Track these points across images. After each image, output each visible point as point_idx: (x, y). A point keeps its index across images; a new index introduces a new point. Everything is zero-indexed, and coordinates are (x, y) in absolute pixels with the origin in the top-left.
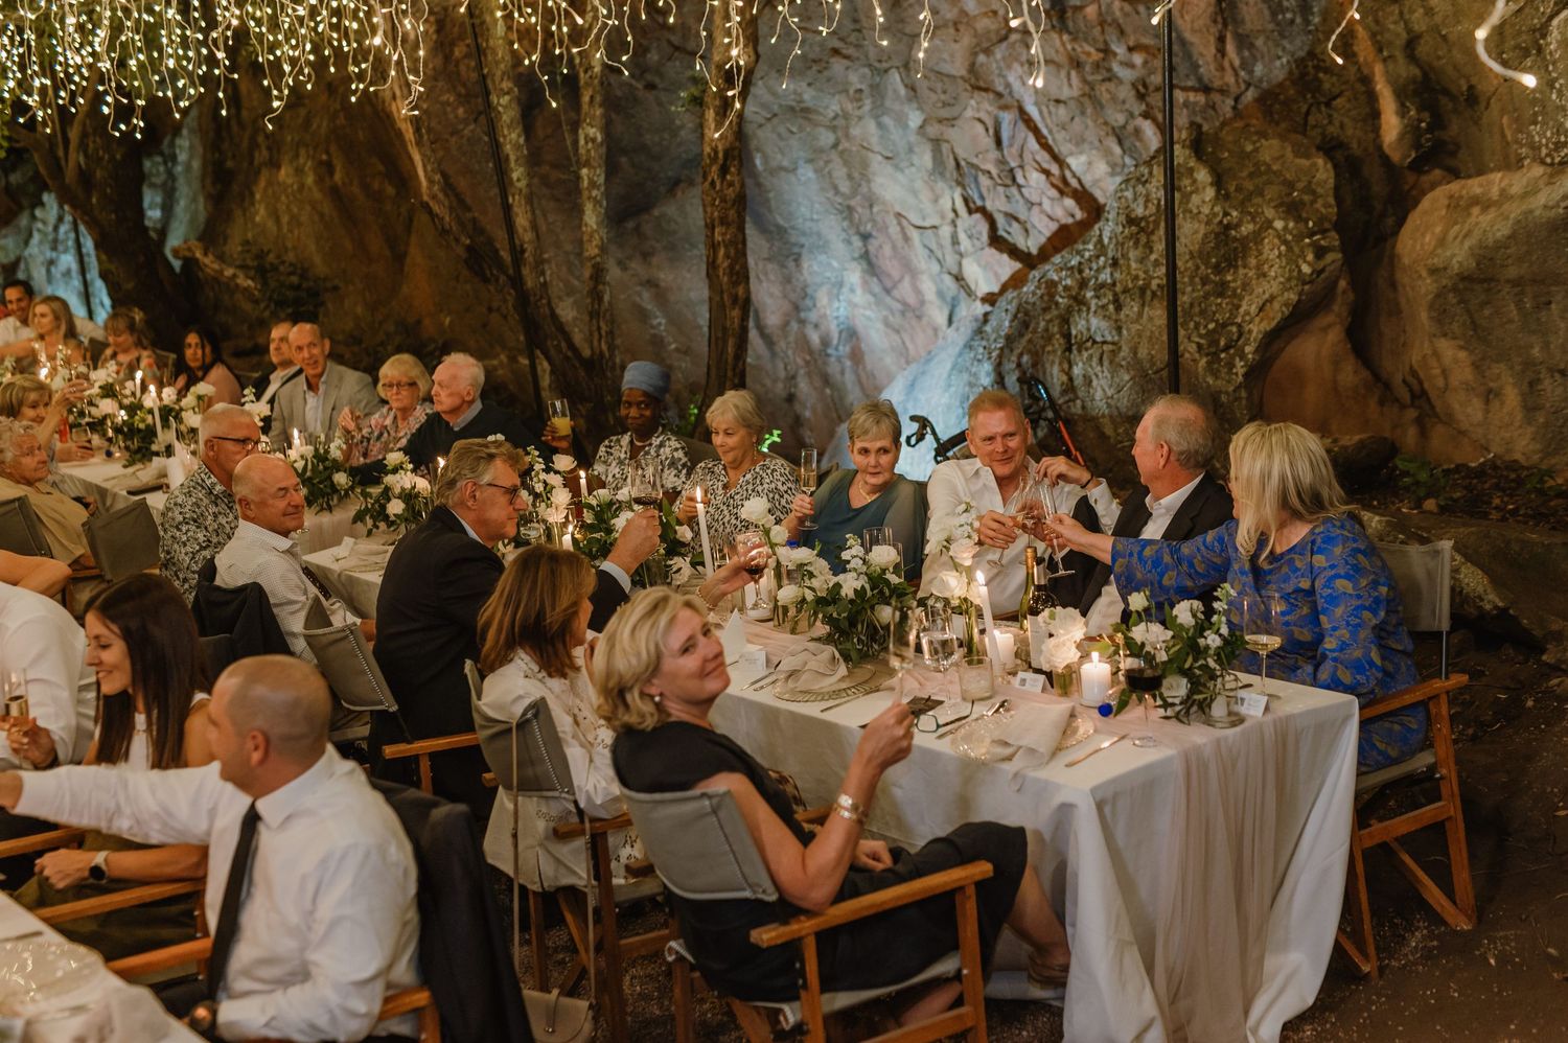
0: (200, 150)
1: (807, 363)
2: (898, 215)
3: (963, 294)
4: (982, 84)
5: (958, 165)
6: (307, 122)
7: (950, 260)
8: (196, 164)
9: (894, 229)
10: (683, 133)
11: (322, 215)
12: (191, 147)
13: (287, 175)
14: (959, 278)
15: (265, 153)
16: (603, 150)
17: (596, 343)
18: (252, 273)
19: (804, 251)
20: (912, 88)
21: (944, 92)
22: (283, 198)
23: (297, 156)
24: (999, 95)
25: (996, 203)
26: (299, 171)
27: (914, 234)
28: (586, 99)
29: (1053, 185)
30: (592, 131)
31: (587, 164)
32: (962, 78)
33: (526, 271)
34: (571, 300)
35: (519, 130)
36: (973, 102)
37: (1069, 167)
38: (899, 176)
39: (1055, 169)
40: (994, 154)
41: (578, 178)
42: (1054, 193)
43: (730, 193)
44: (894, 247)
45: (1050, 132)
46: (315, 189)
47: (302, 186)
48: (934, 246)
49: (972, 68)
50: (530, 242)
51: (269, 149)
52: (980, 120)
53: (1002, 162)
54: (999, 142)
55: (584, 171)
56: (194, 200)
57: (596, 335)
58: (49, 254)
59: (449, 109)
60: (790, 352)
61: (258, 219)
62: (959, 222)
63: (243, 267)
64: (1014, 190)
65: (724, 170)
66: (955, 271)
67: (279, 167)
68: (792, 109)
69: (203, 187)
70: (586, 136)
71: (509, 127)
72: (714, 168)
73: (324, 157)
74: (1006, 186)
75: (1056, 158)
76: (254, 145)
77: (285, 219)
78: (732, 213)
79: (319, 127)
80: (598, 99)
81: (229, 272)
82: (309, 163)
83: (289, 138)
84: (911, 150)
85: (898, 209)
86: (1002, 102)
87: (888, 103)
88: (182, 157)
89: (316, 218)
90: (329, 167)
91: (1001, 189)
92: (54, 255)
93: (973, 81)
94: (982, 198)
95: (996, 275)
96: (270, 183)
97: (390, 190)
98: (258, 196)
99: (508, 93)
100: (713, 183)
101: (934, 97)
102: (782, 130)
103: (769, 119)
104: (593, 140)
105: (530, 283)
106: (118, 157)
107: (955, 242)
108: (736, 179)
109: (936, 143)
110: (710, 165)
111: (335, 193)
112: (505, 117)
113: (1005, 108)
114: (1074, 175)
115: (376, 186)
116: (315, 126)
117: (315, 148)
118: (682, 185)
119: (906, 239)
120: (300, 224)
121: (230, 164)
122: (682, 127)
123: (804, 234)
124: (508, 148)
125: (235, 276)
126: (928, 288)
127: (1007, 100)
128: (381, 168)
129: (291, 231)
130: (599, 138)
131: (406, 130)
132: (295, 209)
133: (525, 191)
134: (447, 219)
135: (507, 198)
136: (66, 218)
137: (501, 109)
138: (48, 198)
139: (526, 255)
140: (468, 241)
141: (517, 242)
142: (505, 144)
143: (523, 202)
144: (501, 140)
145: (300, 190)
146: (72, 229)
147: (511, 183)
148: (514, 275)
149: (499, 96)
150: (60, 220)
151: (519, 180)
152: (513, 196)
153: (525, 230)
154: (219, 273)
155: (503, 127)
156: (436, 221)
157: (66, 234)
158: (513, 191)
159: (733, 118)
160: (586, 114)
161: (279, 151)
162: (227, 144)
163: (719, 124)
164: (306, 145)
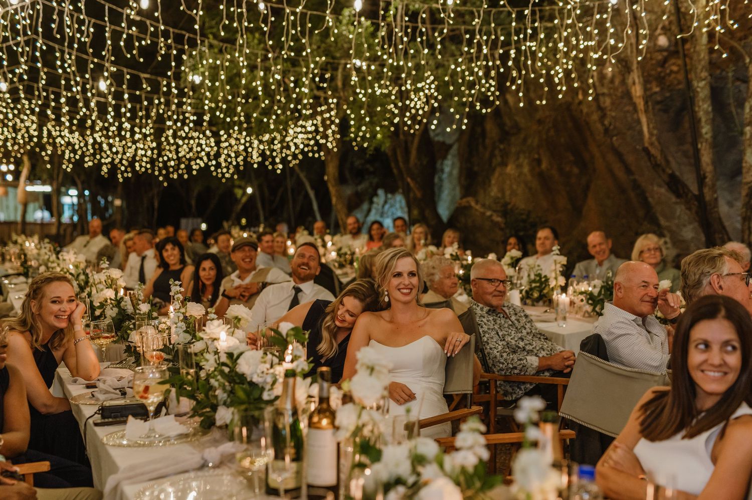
0: (458, 165)
8: (456, 172)
11: (530, 189)
12: (453, 164)
13: (512, 169)
15: (499, 159)
18: (500, 214)
22: (508, 182)
23: (518, 159)
26: (519, 166)
31: (750, 124)
33: (706, 190)
34: (692, 226)
35: (709, 102)
41: (742, 133)
46: (528, 175)
47: (521, 174)
50: (710, 172)
51: (502, 157)
55: (748, 129)
56: (454, 189)
57: (747, 232)
59: (628, 115)
61: (492, 194)
63: (495, 211)
67: (506, 165)
69: (459, 182)
70: (751, 107)
73: (536, 156)
76: (492, 156)
77: (508, 192)
79: (532, 142)
81: (489, 213)
82: (526, 161)
88: (447, 169)
89: (527, 190)
90: (539, 162)
96: (501, 174)
97: (576, 170)
98: (493, 182)
99: (704, 80)
105: (708, 198)
111: (542, 177)
112: (700, 95)
115: (568, 169)
116: (529, 141)
117: (530, 153)
120: (516, 195)
121: (476, 168)
124: (701, 114)
125: (491, 216)
128: (572, 158)
131: (640, 103)
132: (515, 187)
133: (710, 140)
134: (659, 157)
135: (697, 145)
136: (389, 201)
137: (699, 90)
138: (381, 192)
139: (707, 180)
140: (670, 172)
141: (702, 173)
142: (699, 112)
143: (708, 147)
144: (697, 109)
145: (519, 176)
146: (392, 206)
147: (701, 135)
148: (696, 193)
149: (698, 82)
150: (386, 202)
151: (706, 133)
152: (702, 143)
153: (708, 165)
154: (483, 214)
155: (699, 101)
156: (652, 159)
157: (389, 209)
158: (702, 140)
160: (751, 93)
161: (507, 157)
162: (475, 158)
164: (524, 152)
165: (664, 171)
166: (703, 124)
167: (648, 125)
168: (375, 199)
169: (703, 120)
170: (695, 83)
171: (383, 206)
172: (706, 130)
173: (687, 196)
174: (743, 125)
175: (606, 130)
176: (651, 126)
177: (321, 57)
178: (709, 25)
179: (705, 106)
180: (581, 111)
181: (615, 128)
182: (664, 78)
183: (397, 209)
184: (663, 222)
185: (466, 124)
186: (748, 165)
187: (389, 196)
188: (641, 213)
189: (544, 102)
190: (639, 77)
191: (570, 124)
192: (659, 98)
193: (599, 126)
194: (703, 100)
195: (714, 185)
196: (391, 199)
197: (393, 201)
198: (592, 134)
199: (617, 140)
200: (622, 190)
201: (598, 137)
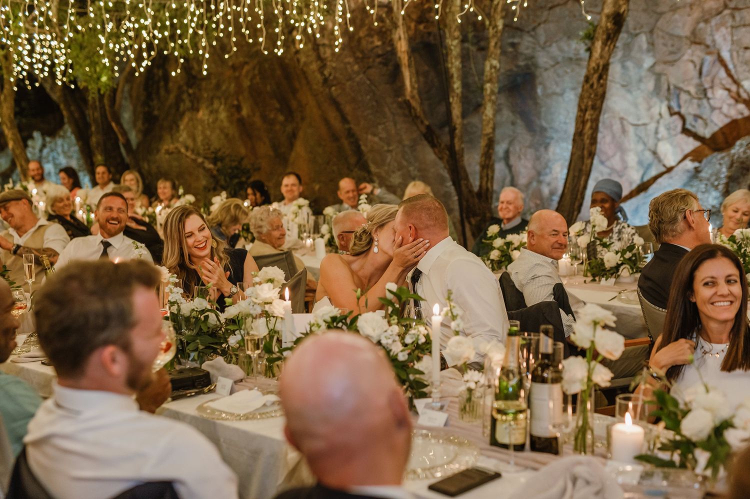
2: (622, 119)
3: (656, 161)
4: (697, 40)
5: (669, 89)
7: (651, 142)
9: (617, 127)
11: (227, 135)
13: (204, 115)
14: (655, 153)
15: (188, 104)
16: (500, 73)
17: (484, 183)
18: (211, 161)
20: (652, 44)
21: (673, 46)
22: (200, 127)
23: (212, 104)
24: (708, 47)
25: (689, 109)
26: (214, 112)
27: (631, 130)
28: (492, 44)
29: (732, 97)
30: (495, 63)
31: (490, 81)
32: (686, 37)
33: (456, 141)
35: (460, 60)
36: (689, 51)
37: (742, 87)
38: (629, 96)
39: (734, 88)
40: (696, 81)
41: (482, 89)
42: (732, 101)
43: (600, 90)
44: (614, 137)
45: (735, 67)
46: (225, 121)
47: (216, 120)
48: (643, 135)
49: (694, 33)
50: (460, 124)
51: (192, 102)
52: (692, 61)
53: (700, 85)
54: (700, 73)
55: (488, 86)
57: (485, 179)
59: (348, 66)
62: (662, 121)
63: (205, 158)
64: (705, 101)
66: (653, 149)
67: (198, 110)
70: (491, 65)
72: (596, 76)
73: (236, 103)
74: (700, 99)
75: (736, 82)
76: (179, 100)
78: (599, 102)
80: (499, 44)
81: (200, 160)
82: (222, 107)
84: (640, 80)
85: (622, 115)
86: (709, 50)
87: (633, 54)
89: (222, 137)
90: (238, 108)
91: (695, 101)
93: (692, 39)
94: (679, 106)
95: (682, 150)
96: (191, 120)
97: (281, 118)
98: (182, 127)
99: (457, 39)
101: (665, 49)
102: (560, 71)
103: (553, 66)
104: (495, 67)
105: (457, 148)
107: (656, 132)
109: (658, 76)
111: (242, 124)
112: (453, 52)
113: (709, 53)
114: (745, 91)
115: (272, 116)
116: (224, 88)
117: (226, 99)
119: (624, 131)
121: (156, 113)
124: (453, 70)
125: (203, 163)
126: (632, 159)
127: (712, 49)
128: (277, 106)
130: (498, 67)
131: (404, 58)
132: (208, 133)
133: (460, 95)
134: (418, 110)
135: (449, 99)
136: (48, 145)
137: (452, 48)
138: (36, 134)
139: (457, 131)
141: (453, 125)
142: (451, 68)
143: (458, 101)
144: (450, 65)
145: (213, 122)
146: (52, 150)
147: (453, 90)
148: (448, 143)
149: (452, 40)
150: (44, 146)
151: (458, 88)
152: (453, 97)
153: (458, 117)
154: (195, 161)
155: (451, 58)
156: (413, 111)
157: (48, 154)
158: (453, 94)
159: (612, 47)
160: (492, 53)
161: (198, 102)
162: (155, 102)
163: (603, 49)
164: (219, 98)
166: (455, 79)
167: (410, 80)
168: (30, 143)
169: (455, 75)
170: (449, 41)
171: (41, 151)
172: (457, 85)
173: (440, 146)
174: (485, 82)
175: (326, 80)
176: (413, 80)
179: (457, 63)
180: (298, 61)
181: (335, 78)
182: (385, 33)
184: (373, 168)
185: (206, 70)
186: (488, 118)
187: (48, 139)
188: (353, 160)
190: (404, 33)
191: (279, 72)
192: (380, 52)
193: (319, 76)
194: (456, 58)
195: (462, 136)
196: (50, 142)
197: (53, 145)
198: (308, 83)
199: (336, 90)
200: (335, 138)
201: (315, 87)
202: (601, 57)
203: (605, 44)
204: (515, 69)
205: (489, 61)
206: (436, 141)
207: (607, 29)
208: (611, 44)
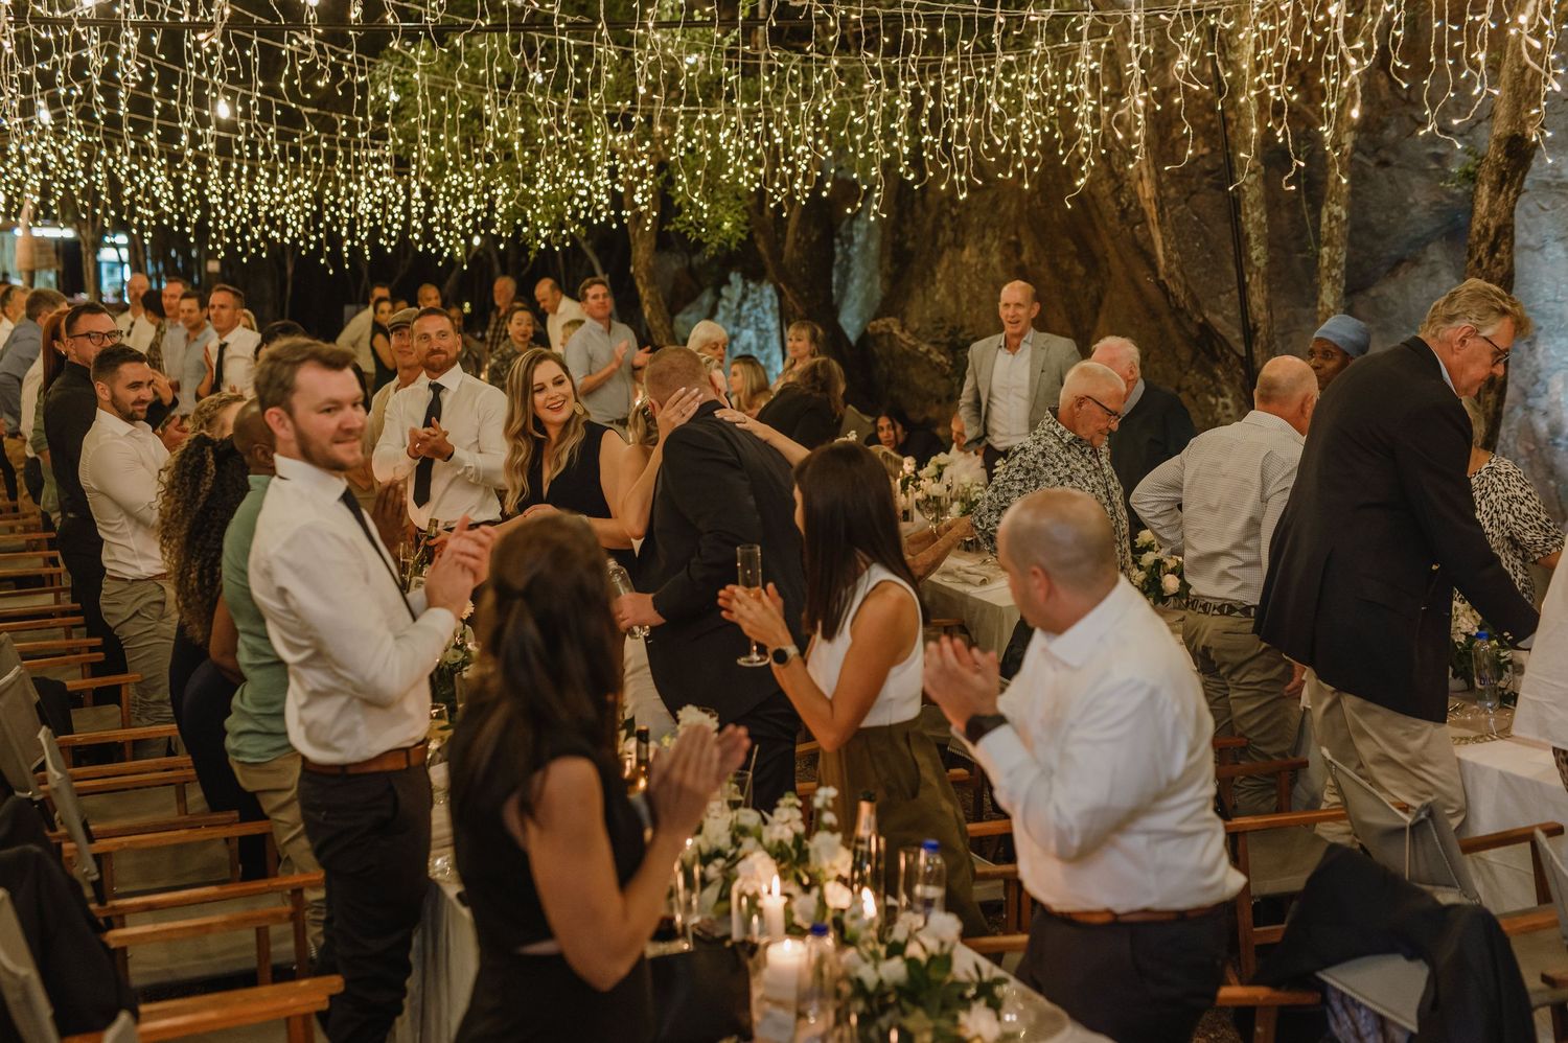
0: (879, 232)
1: (1530, 453)
6: (995, 203)
8: (874, 246)
10: (1414, 211)
12: (870, 229)
13: (971, 256)
15: (949, 234)
16: (1346, 229)
18: (943, 349)
19: (1540, 334)
22: (965, 277)
23: (982, 237)
26: (984, 252)
28: (1332, 176)
30: (1337, 210)
31: (1329, 242)
33: (1257, 351)
35: (1262, 208)
41: (1318, 256)
43: (1498, 271)
46: (999, 268)
47: (986, 266)
50: (1264, 321)
51: (954, 230)
55: (1325, 250)
56: (870, 279)
58: (732, 329)
60: (1510, 441)
61: (937, 297)
63: (934, 343)
65: (1494, 248)
67: (963, 247)
68: (1548, 184)
69: (881, 267)
70: (1330, 214)
71: (1252, 206)
72: (1484, 246)
73: (1013, 238)
76: (938, 227)
77: (965, 298)
79: (1007, 208)
80: (1346, 176)
81: (923, 348)
82: (996, 244)
83: (976, 220)
88: (859, 238)
90: (1017, 248)
92: (736, 330)
96: (952, 263)
97: (1080, 270)
98: (939, 276)
99: (1254, 172)
100: (1479, 262)
104: (1338, 218)
106: (814, 239)
108: (1506, 257)
110: (1479, 243)
112: (1249, 196)
115: (1066, 265)
116: (1003, 208)
117: (1002, 230)
118: (1404, 264)
120: (979, 302)
121: (909, 244)
122: (1416, 204)
123: (1544, 316)
124: (1250, 227)
125: (928, 351)
128: (1073, 248)
129: (969, 309)
130: (1344, 217)
131: (1150, 210)
133: (1264, 269)
134: (1182, 297)
135: (1244, 277)
136: (751, 296)
137: (1245, 188)
138: (735, 277)
139: (1259, 334)
140: (1201, 320)
141: (1251, 321)
142: (1246, 223)
143: (1260, 281)
144: (1243, 218)
145: (984, 270)
146: (756, 306)
147: (1249, 261)
148: (1244, 354)
150: (744, 297)
151: (1257, 259)
152: (1251, 275)
153: (1260, 309)
154: (915, 348)
155: (1246, 208)
156: (1171, 299)
157: (749, 309)
158: (1250, 269)
159: (1511, 194)
160: (1332, 192)
161: (963, 232)
162: (909, 225)
163: (1492, 200)
164: (993, 227)
165: (1190, 318)
166: (1253, 243)
167: (1164, 245)
168: (724, 291)
169: (1253, 236)
170: (1239, 177)
171: (740, 306)
172: (1257, 253)
173: (1227, 359)
174: (1319, 243)
175: (1124, 213)
176: (1170, 246)
177: (624, 102)
178: (1260, 85)
179: (1256, 214)
183: (764, 312)
187: (751, 285)
189: (1010, 175)
195: (1270, 342)
196: (754, 292)
197: (756, 296)
198: (1100, 215)
199: (1140, 231)
200: (1155, 316)
201: (1110, 224)
202: (1492, 213)
203: (1497, 188)
204: (1447, 201)
205: (1328, 207)
206: (1218, 352)
207: (1499, 165)
208: (1508, 190)
